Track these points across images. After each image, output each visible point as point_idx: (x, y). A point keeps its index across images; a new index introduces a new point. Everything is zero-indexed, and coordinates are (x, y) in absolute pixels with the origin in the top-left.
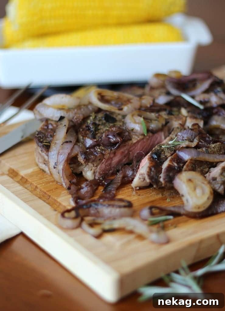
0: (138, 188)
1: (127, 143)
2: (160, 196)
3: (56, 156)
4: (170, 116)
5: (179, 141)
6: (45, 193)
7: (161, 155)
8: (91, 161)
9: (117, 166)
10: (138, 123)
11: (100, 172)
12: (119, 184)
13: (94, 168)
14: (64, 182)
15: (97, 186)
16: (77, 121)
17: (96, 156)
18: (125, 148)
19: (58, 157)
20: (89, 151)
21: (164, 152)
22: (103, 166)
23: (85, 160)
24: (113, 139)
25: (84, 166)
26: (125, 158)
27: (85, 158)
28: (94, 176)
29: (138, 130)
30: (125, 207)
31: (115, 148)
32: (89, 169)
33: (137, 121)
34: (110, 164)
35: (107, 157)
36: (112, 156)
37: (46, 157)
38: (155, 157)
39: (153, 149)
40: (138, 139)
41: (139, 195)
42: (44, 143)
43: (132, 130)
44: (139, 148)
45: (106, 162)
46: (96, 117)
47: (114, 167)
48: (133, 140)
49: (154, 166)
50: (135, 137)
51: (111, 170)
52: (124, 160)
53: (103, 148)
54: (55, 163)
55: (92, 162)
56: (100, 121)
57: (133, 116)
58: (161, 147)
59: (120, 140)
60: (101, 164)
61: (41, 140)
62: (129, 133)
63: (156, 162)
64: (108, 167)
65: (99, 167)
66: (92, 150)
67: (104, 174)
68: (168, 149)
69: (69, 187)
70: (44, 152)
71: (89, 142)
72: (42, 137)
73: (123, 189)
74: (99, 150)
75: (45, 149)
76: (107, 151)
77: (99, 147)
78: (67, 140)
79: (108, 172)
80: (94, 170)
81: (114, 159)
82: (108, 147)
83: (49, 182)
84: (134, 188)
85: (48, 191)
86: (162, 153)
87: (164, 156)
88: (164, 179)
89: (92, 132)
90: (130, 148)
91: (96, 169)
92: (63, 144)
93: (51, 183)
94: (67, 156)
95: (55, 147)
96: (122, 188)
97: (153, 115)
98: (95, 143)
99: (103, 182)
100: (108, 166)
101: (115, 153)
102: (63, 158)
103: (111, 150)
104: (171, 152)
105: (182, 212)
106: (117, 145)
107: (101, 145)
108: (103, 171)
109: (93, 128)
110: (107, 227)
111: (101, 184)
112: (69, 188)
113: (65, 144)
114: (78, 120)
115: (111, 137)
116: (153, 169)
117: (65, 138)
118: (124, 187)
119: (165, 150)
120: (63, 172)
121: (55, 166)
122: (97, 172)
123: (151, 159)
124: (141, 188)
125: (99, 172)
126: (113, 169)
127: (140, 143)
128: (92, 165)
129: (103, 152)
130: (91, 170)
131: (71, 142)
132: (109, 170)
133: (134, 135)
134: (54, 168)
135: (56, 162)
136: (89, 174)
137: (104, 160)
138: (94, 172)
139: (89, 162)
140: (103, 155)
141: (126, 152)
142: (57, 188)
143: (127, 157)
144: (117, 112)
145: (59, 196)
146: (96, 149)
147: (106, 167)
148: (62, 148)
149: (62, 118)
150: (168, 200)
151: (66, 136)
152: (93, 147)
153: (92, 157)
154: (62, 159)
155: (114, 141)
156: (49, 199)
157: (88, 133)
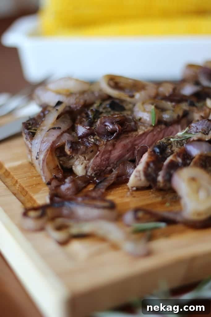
0: (135, 189)
1: (130, 134)
2: (160, 199)
3: (40, 145)
4: (191, 108)
5: (191, 133)
6: (23, 189)
7: (167, 149)
8: (80, 152)
9: (117, 162)
10: (148, 112)
11: (94, 167)
12: (112, 182)
13: (85, 162)
14: (44, 176)
15: (87, 184)
16: (76, 107)
17: (87, 147)
18: (128, 141)
19: (41, 146)
20: (81, 140)
21: (172, 146)
22: (98, 159)
23: (71, 150)
24: (110, 127)
25: (75, 159)
26: (128, 153)
27: (70, 148)
28: (85, 171)
29: (146, 120)
30: (104, 208)
31: (112, 138)
32: (79, 162)
33: (147, 110)
34: (108, 159)
35: (102, 148)
36: (110, 148)
37: (30, 146)
38: (158, 150)
39: (158, 142)
40: (146, 130)
41: (134, 197)
42: (32, 130)
43: (140, 119)
44: (147, 142)
45: (102, 156)
46: (101, 104)
47: (113, 163)
48: (139, 131)
49: (153, 162)
50: (142, 128)
51: (110, 166)
52: (127, 156)
53: (98, 138)
54: (38, 153)
55: (81, 154)
56: (104, 108)
57: (143, 103)
58: (169, 140)
59: (119, 128)
60: (95, 157)
61: (30, 127)
62: (136, 123)
63: (157, 157)
64: (104, 163)
65: (92, 161)
66: (85, 140)
67: (99, 170)
68: (177, 143)
69: (49, 182)
70: (28, 140)
71: (81, 130)
72: (31, 123)
73: (118, 189)
74: (92, 140)
75: (30, 137)
76: (102, 142)
77: (94, 136)
78: (56, 126)
79: (104, 169)
80: (85, 164)
81: (113, 152)
82: (104, 137)
83: (32, 177)
84: (130, 188)
85: (26, 187)
86: (169, 147)
87: (170, 151)
88: (163, 177)
89: (90, 120)
90: (135, 141)
91: (88, 163)
92: (49, 130)
93: (34, 178)
94: (50, 145)
95: (40, 134)
96: (117, 187)
97: (169, 105)
98: (88, 131)
99: (95, 179)
100: (105, 161)
101: (114, 145)
102: (46, 146)
103: (108, 141)
104: (180, 147)
105: (178, 218)
106: (115, 135)
107: (95, 135)
108: (98, 166)
109: (91, 115)
110: (75, 230)
111: (91, 181)
112: (49, 184)
113: (52, 130)
114: (77, 105)
115: (107, 124)
116: (152, 165)
117: (54, 124)
118: (120, 187)
119: (173, 144)
120: (43, 163)
121: (38, 157)
122: (89, 167)
123: (152, 153)
124: (138, 189)
125: (92, 167)
126: (112, 165)
127: (148, 136)
128: (83, 158)
129: (98, 142)
130: (82, 164)
131: (59, 128)
132: (107, 167)
133: (141, 125)
134: (37, 159)
135: (38, 151)
136: (79, 169)
137: (98, 153)
138: (86, 167)
139: (77, 153)
140: (97, 146)
141: (130, 146)
142: (39, 184)
143: (131, 152)
144: (129, 99)
145: (36, 192)
146: (89, 139)
147: (102, 161)
148: (47, 135)
149: (59, 103)
150: (168, 204)
151: (55, 122)
152: (86, 136)
153: (82, 147)
154: (45, 148)
155: (111, 129)
156: (26, 195)
157: (84, 120)
